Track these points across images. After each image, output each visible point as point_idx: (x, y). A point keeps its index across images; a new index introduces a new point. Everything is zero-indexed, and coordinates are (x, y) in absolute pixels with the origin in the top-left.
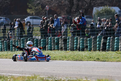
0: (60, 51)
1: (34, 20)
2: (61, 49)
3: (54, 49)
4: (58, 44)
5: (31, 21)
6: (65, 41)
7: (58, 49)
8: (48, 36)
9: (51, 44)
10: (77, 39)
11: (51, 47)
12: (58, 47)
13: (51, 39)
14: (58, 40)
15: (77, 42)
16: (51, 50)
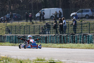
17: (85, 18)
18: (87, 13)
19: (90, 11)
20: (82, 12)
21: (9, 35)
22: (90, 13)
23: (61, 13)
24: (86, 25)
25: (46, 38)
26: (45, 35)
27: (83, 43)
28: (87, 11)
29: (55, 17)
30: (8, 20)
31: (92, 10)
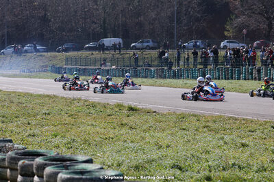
0: (253, 81)
1: (231, 44)
2: (255, 79)
3: (248, 79)
4: (252, 74)
5: (228, 45)
6: (259, 71)
7: (252, 79)
8: (243, 66)
9: (245, 74)
10: (270, 70)
11: (245, 76)
12: (252, 77)
13: (245, 69)
14: (252, 70)
15: (270, 73)
16: (245, 79)
17: (146, 48)
18: (148, 44)
19: (151, 42)
20: (142, 42)
21: (70, 67)
22: (151, 44)
23: (120, 43)
24: (146, 56)
25: (108, 70)
26: (107, 68)
27: (146, 77)
28: (148, 42)
29: (114, 47)
30: (66, 50)
31: (153, 41)
